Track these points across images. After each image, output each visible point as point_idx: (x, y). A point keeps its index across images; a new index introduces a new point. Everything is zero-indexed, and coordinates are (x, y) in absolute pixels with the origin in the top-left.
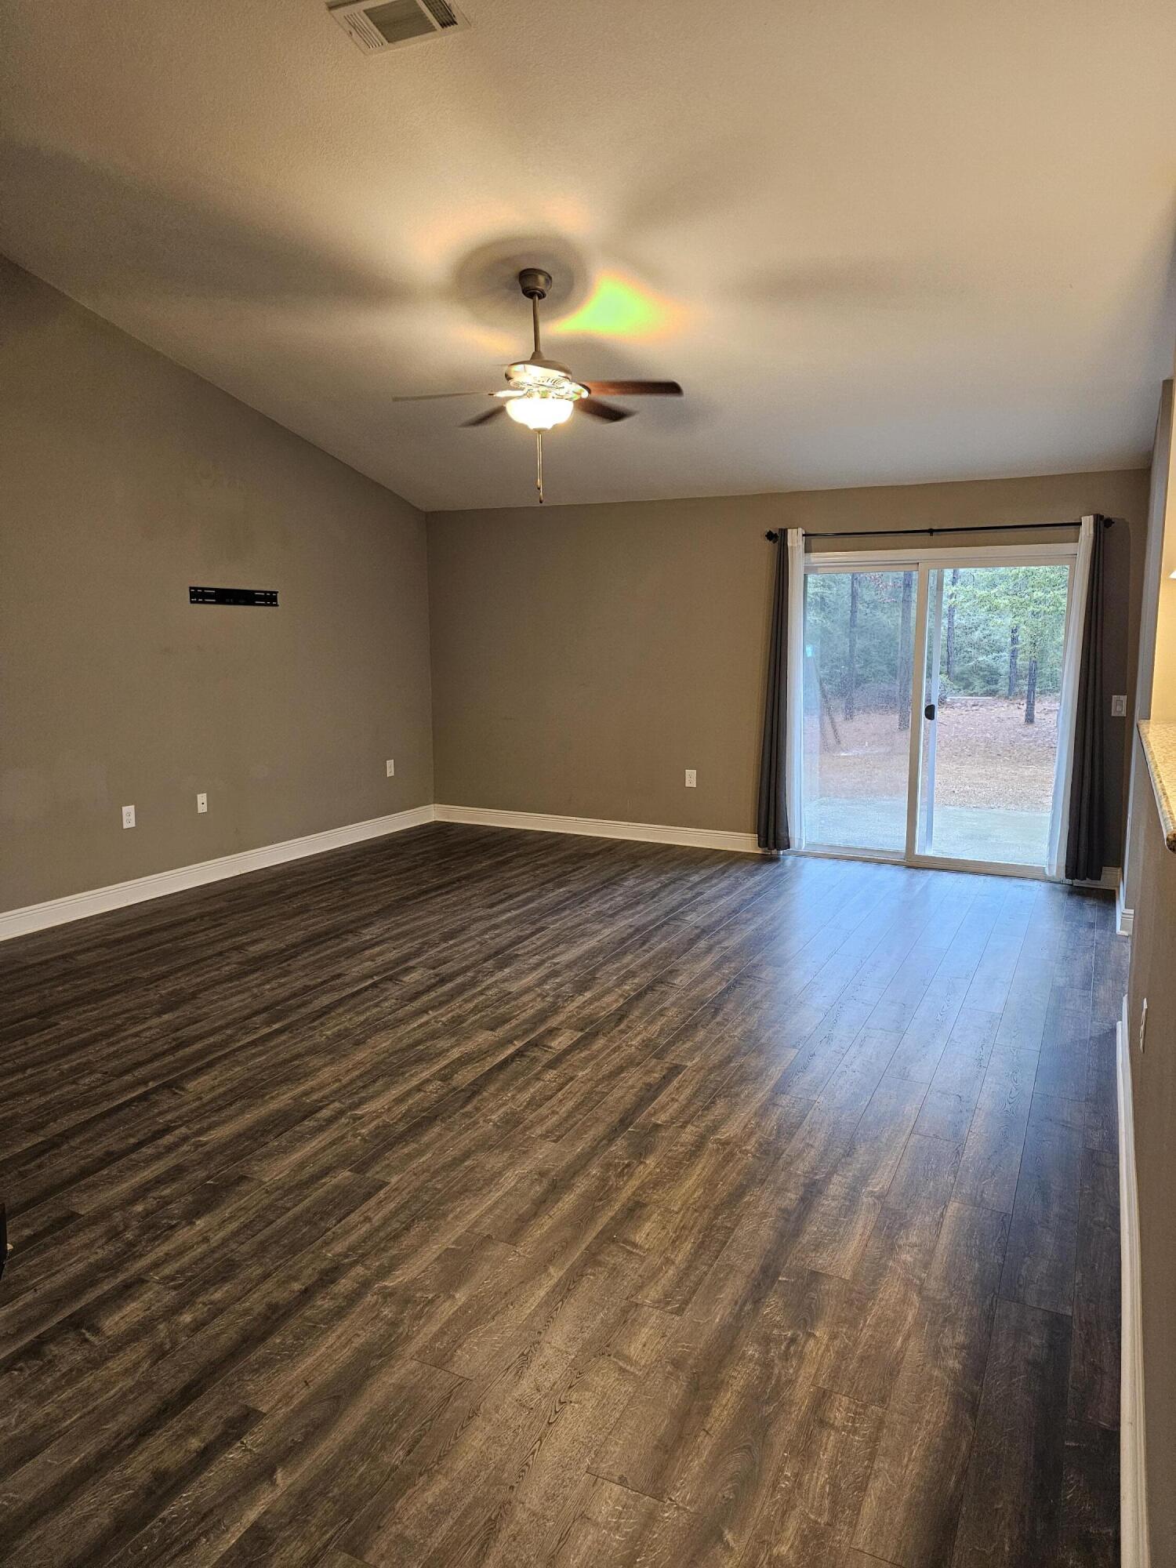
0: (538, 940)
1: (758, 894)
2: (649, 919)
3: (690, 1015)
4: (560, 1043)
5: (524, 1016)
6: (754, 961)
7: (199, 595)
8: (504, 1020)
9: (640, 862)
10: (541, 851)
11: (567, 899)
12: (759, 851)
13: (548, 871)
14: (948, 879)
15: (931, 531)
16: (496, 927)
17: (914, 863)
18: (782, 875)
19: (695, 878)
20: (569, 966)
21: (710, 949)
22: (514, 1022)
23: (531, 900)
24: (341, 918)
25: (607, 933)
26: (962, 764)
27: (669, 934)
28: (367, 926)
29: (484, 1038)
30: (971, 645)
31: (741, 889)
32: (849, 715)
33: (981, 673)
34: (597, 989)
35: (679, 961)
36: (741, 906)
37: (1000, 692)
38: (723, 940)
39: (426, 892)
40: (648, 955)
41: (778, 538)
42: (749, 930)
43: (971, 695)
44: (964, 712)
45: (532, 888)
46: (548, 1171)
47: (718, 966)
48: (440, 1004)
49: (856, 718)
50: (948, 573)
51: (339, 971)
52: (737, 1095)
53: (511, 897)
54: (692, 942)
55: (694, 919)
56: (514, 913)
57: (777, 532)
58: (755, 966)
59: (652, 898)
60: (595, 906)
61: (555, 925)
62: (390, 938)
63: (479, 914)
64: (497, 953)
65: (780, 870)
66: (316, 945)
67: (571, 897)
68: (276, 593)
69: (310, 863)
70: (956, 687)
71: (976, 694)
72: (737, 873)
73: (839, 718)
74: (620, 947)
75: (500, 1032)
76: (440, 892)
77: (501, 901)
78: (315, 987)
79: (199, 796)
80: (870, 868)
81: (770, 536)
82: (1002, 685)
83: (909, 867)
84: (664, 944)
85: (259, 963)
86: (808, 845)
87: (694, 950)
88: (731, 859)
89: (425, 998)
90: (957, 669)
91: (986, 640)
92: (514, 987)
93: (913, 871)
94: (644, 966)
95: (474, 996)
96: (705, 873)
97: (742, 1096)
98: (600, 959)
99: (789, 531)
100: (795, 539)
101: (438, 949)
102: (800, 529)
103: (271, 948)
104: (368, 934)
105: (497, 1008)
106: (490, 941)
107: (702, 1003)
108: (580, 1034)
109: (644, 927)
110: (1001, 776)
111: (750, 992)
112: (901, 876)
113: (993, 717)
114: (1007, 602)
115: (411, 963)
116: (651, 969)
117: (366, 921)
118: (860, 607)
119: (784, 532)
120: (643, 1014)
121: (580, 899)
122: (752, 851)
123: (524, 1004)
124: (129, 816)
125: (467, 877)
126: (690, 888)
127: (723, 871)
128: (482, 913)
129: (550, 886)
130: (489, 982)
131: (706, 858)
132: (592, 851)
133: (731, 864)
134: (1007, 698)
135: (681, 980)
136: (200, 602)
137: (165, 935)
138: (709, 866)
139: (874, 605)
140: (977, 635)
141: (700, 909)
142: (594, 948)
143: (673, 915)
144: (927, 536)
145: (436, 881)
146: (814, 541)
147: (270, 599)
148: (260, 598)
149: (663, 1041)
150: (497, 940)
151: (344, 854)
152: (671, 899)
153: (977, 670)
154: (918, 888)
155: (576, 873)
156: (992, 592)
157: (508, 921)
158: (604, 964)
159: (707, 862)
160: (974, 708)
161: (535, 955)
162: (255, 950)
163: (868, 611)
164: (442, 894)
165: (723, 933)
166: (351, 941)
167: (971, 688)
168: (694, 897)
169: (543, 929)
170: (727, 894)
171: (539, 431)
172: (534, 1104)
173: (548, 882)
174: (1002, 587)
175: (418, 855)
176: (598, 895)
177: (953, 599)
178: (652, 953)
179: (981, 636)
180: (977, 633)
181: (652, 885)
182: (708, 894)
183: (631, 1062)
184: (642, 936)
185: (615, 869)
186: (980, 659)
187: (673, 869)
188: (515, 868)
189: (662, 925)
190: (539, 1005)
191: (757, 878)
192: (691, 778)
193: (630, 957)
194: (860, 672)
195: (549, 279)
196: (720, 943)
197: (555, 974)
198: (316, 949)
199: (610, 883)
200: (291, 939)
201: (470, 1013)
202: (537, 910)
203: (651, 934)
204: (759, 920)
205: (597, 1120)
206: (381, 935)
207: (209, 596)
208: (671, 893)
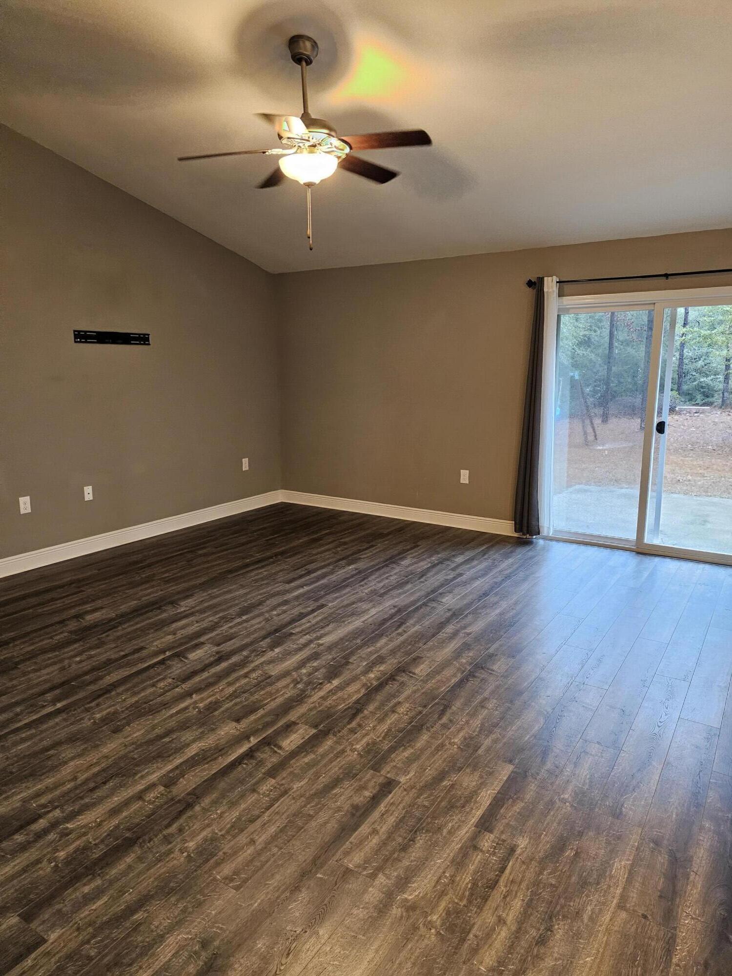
0: (314, 619)
1: (508, 577)
2: (412, 599)
3: (420, 712)
4: (290, 742)
5: (273, 705)
6: (491, 650)
7: (82, 337)
8: (252, 709)
9: (419, 543)
10: (348, 530)
11: (352, 576)
12: (516, 535)
13: (346, 549)
14: (671, 566)
15: (666, 276)
16: (286, 602)
17: (643, 551)
18: (531, 558)
19: (460, 559)
20: (330, 648)
21: (455, 634)
22: (261, 712)
23: (324, 576)
24: (173, 588)
25: (373, 613)
26: (686, 456)
27: (424, 617)
28: (187, 597)
29: (229, 729)
30: (696, 370)
31: (495, 571)
32: (605, 418)
33: (702, 390)
34: (346, 675)
35: (425, 647)
36: (492, 589)
37: (716, 404)
38: (470, 625)
39: (247, 565)
40: (402, 639)
41: (536, 285)
42: (493, 615)
43: (694, 405)
44: (688, 418)
45: (329, 565)
46: (213, 939)
47: (458, 654)
48: (207, 686)
49: (610, 421)
50: (681, 311)
51: (142, 644)
52: (440, 829)
53: (309, 573)
54: (442, 625)
55: (450, 601)
56: (306, 588)
57: (536, 281)
58: (491, 656)
59: (420, 578)
60: (374, 583)
61: (333, 603)
62: (197, 611)
63: (278, 589)
64: (276, 631)
65: (530, 554)
66: (142, 614)
67: (356, 574)
68: (148, 335)
69: (176, 536)
70: (683, 400)
71: (697, 404)
72: (495, 554)
73: (597, 421)
74: (378, 630)
75: (244, 724)
76: (257, 566)
77: (301, 577)
78: (117, 660)
79: (85, 488)
80: (606, 552)
81: (530, 284)
82: (717, 399)
83: (639, 553)
84: (417, 627)
85: (83, 634)
86: (555, 531)
87: (442, 635)
88: (492, 541)
89: (197, 679)
90: (685, 387)
91: (706, 367)
92: (275, 670)
93: (641, 557)
94: (393, 652)
95: (237, 679)
96: (469, 554)
97: (445, 831)
98: (359, 641)
99: (545, 278)
100: (550, 285)
101: (231, 625)
102: (554, 277)
103: (104, 617)
104: (185, 605)
105: (252, 694)
106: (275, 618)
107: (434, 699)
108: (314, 731)
109: (407, 607)
110: (715, 467)
111: (480, 688)
112: (630, 561)
113: (709, 421)
114: (724, 339)
115: (202, 639)
116: (399, 654)
117: (187, 594)
118: (616, 344)
119: (541, 281)
120: (378, 708)
121: (363, 576)
122: (509, 535)
123: (278, 691)
124: (25, 504)
125: (282, 553)
126: (453, 569)
127: (484, 553)
128: (281, 588)
129: (343, 562)
130: (257, 663)
131: (473, 540)
132: (386, 532)
133: (492, 546)
134: (721, 408)
135: (421, 670)
136: (83, 342)
137: (33, 601)
138: (474, 548)
139: (627, 343)
140: (700, 363)
141: (456, 591)
142: (357, 628)
143: (433, 596)
144: (663, 279)
145: (258, 556)
146: (567, 287)
147: (143, 339)
148: (135, 339)
149: (386, 746)
150: (282, 617)
151: (203, 528)
152: (434, 580)
153: (700, 388)
154: (646, 574)
155: (367, 551)
156: (713, 332)
157: (297, 598)
158: (360, 647)
159: (472, 544)
160: (696, 415)
161: (305, 635)
162: (90, 618)
163: (622, 347)
164: (257, 569)
165: (470, 617)
166: (170, 612)
167: (694, 400)
168: (455, 578)
169: (322, 606)
170: (483, 575)
171: (309, 185)
172: (238, 827)
173: (343, 559)
174: (720, 329)
175: (255, 531)
176: (377, 574)
177: (684, 338)
178: (405, 636)
179: (703, 364)
180: (700, 362)
181: (424, 565)
182: (468, 575)
183: (349, 773)
184: (400, 617)
185: (400, 548)
186: (702, 380)
187: (444, 550)
188: (322, 545)
189: (420, 607)
190: (290, 693)
191: (511, 560)
192: (465, 476)
193: (383, 641)
194: (615, 389)
195: (315, 45)
196: (465, 628)
197: (315, 656)
198: (138, 619)
199: (392, 560)
200: (124, 608)
201: (227, 698)
202: (325, 586)
203: (409, 616)
204: (504, 605)
205: (291, 855)
206: (193, 608)
207: (91, 337)
208: (437, 573)
